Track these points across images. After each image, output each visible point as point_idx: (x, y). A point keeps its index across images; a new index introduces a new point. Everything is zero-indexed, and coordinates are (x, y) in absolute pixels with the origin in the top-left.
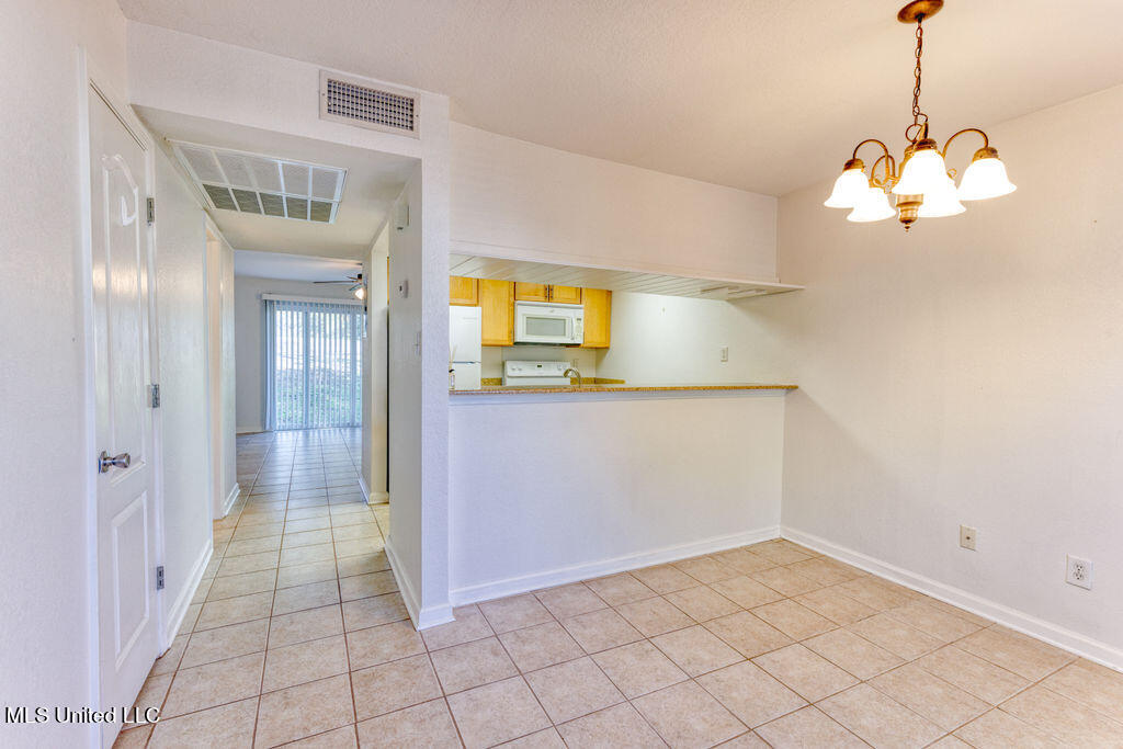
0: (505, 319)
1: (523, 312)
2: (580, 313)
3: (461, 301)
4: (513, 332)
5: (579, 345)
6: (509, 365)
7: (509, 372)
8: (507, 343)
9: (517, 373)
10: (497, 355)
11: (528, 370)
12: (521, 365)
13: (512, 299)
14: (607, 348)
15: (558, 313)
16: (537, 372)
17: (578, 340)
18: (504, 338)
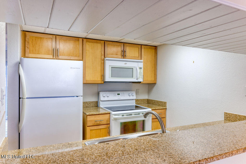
0: (99, 68)
1: (109, 64)
2: (141, 65)
3: (72, 58)
4: (103, 76)
5: (140, 82)
6: (101, 94)
7: (102, 98)
8: (100, 82)
9: (106, 99)
10: (95, 89)
11: (112, 96)
12: (108, 94)
13: (103, 57)
14: (155, 84)
15: (129, 65)
16: (117, 97)
17: (141, 80)
18: (98, 79)
